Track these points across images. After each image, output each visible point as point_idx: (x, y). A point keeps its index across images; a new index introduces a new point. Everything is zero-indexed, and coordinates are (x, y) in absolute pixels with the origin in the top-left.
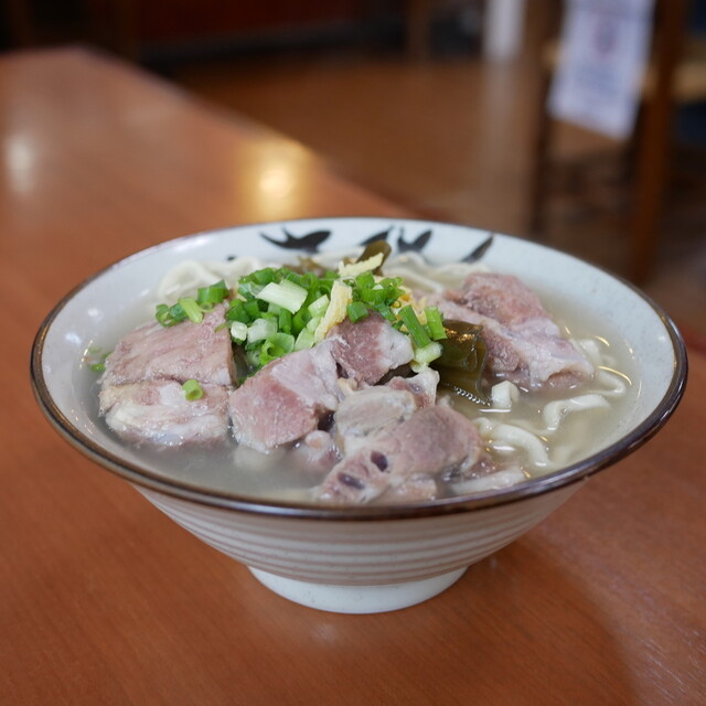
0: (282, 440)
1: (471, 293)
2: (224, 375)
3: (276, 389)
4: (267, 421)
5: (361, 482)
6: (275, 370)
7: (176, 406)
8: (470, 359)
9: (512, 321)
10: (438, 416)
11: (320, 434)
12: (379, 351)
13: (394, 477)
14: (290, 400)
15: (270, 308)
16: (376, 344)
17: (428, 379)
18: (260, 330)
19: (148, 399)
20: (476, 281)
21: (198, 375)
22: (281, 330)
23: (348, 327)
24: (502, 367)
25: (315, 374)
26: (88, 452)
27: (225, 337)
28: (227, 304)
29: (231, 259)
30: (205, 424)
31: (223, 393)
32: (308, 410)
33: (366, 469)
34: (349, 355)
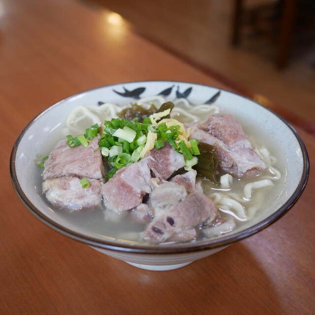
0: (127, 208)
1: (211, 126)
2: (99, 174)
3: (123, 185)
4: (119, 200)
5: (163, 231)
6: (122, 175)
7: (78, 191)
8: (210, 166)
9: (230, 143)
10: (197, 198)
11: (143, 206)
12: (169, 163)
13: (177, 229)
14: (130, 190)
15: (119, 140)
16: (168, 160)
17: (192, 174)
18: (114, 151)
19: (64, 187)
20: (213, 120)
21: (87, 174)
22: (124, 151)
23: (155, 152)
24: (225, 165)
25: (140, 175)
26: (39, 217)
27: (99, 155)
28: (99, 137)
29: (100, 103)
30: (91, 199)
31: (99, 184)
32: (138, 195)
33: (165, 225)
34: (156, 166)
